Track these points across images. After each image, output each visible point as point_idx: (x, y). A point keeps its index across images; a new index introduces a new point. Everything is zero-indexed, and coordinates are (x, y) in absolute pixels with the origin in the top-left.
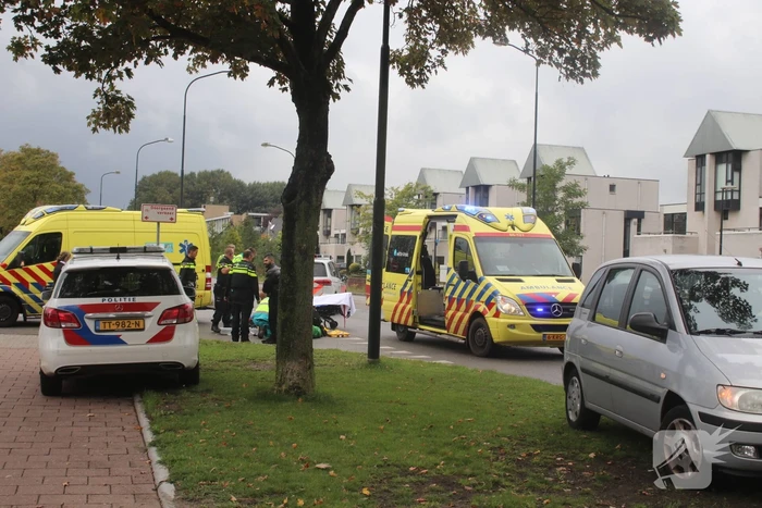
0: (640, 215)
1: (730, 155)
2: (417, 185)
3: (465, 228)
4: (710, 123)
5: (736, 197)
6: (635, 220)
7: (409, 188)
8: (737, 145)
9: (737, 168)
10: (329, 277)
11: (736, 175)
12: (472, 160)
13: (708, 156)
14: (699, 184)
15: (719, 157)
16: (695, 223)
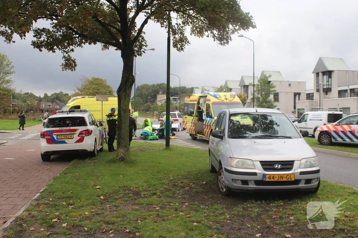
0: (299, 94)
1: (328, 73)
2: (224, 86)
3: (209, 100)
4: (320, 62)
5: (330, 87)
6: (298, 96)
7: (221, 87)
8: (330, 69)
9: (330, 77)
10: (178, 118)
11: (330, 79)
12: (242, 77)
13: (320, 73)
14: (317, 82)
15: (324, 73)
16: (316, 96)
